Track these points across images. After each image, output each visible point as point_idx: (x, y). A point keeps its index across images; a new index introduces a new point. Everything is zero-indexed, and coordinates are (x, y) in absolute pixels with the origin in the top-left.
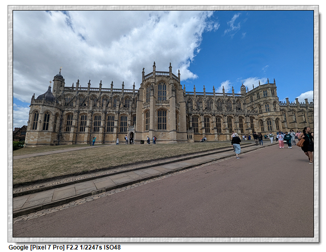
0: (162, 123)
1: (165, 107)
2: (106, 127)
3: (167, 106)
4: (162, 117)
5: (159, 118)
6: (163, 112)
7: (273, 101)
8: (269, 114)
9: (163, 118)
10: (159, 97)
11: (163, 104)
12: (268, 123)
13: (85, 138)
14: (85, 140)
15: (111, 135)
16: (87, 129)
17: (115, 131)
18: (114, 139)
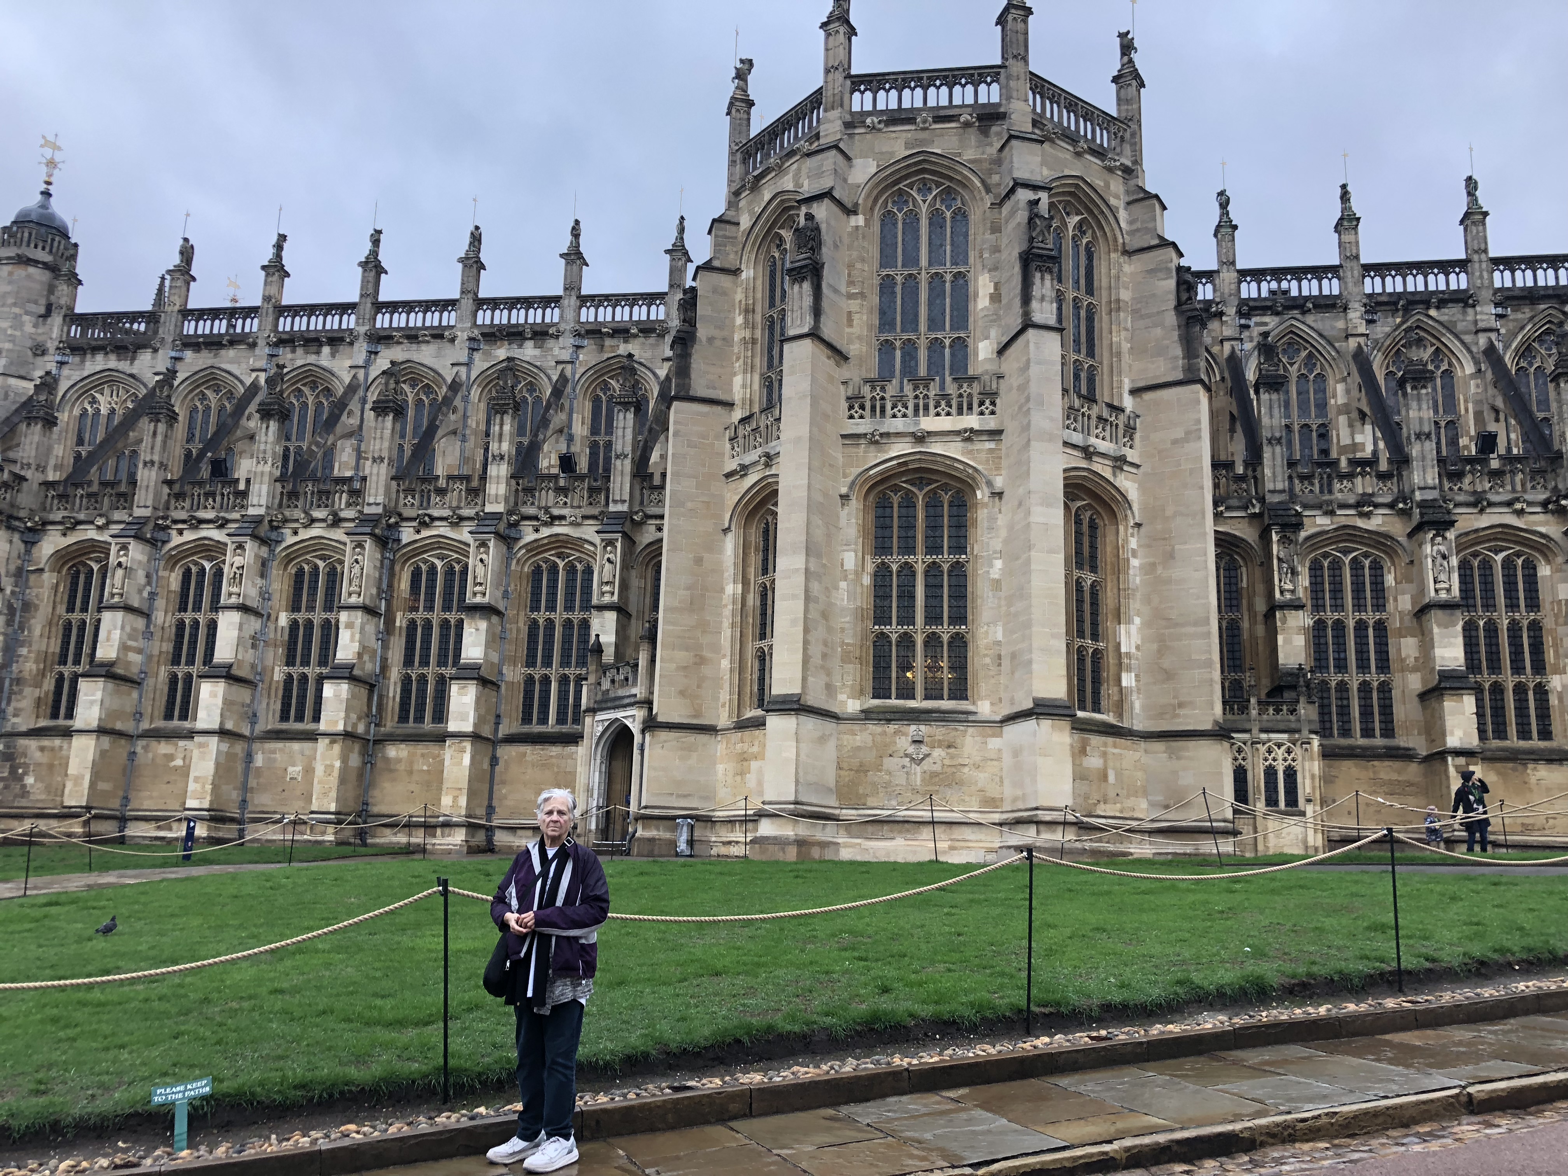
0: (919, 631)
1: (954, 450)
2: (395, 674)
3: (969, 436)
4: (920, 561)
5: (882, 574)
6: (933, 504)
9: (932, 570)
10: (886, 348)
11: (928, 423)
13: (196, 779)
14: (190, 804)
15: (423, 755)
16: (214, 695)
17: (463, 718)
18: (446, 801)
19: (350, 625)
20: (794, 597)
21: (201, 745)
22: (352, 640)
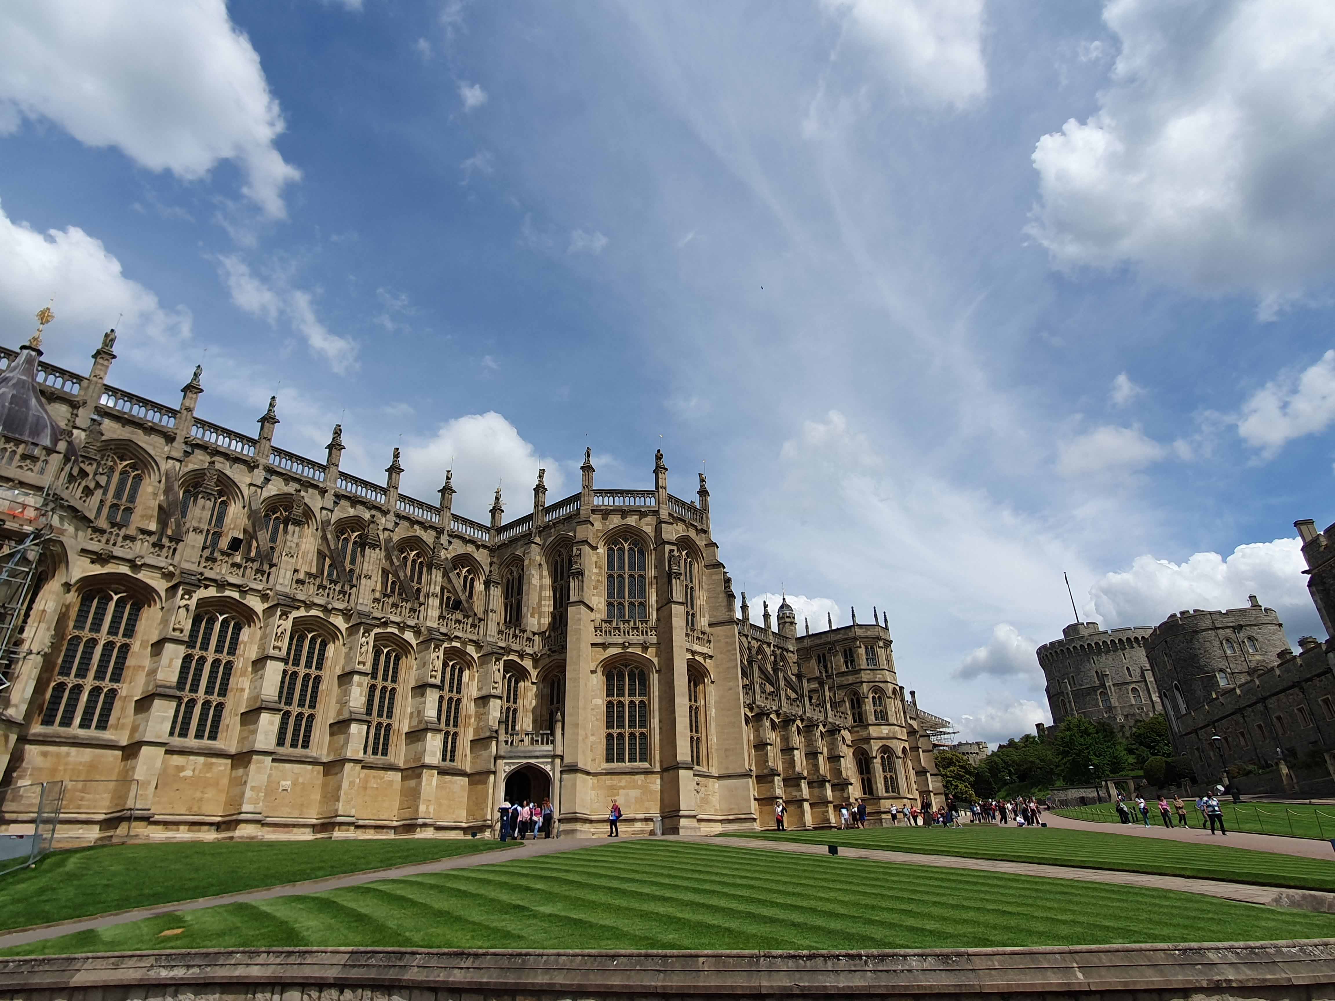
7: (891, 686)
8: (885, 730)
12: (883, 764)
13: (253, 789)
14: (245, 808)
15: (374, 777)
16: (272, 723)
17: (434, 754)
18: (422, 808)
19: (360, 685)
20: (685, 717)
21: (259, 762)
22: (361, 695)
